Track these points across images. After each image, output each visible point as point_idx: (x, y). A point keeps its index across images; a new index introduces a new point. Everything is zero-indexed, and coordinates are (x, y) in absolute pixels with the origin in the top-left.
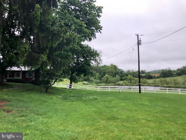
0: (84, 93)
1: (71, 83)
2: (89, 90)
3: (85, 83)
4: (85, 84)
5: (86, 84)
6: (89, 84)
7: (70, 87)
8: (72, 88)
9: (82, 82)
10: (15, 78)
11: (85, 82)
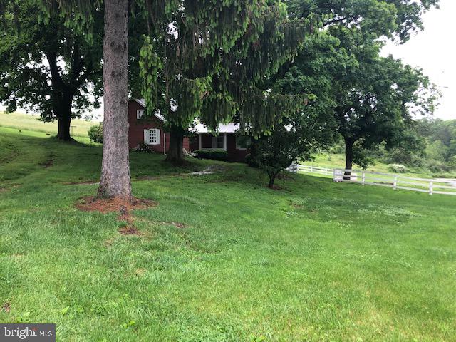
0: (377, 196)
1: (348, 166)
2: (397, 190)
3: (396, 168)
4: (395, 171)
5: (400, 172)
6: (409, 171)
7: (344, 178)
8: (352, 179)
9: (388, 164)
10: (215, 150)
11: (396, 166)
